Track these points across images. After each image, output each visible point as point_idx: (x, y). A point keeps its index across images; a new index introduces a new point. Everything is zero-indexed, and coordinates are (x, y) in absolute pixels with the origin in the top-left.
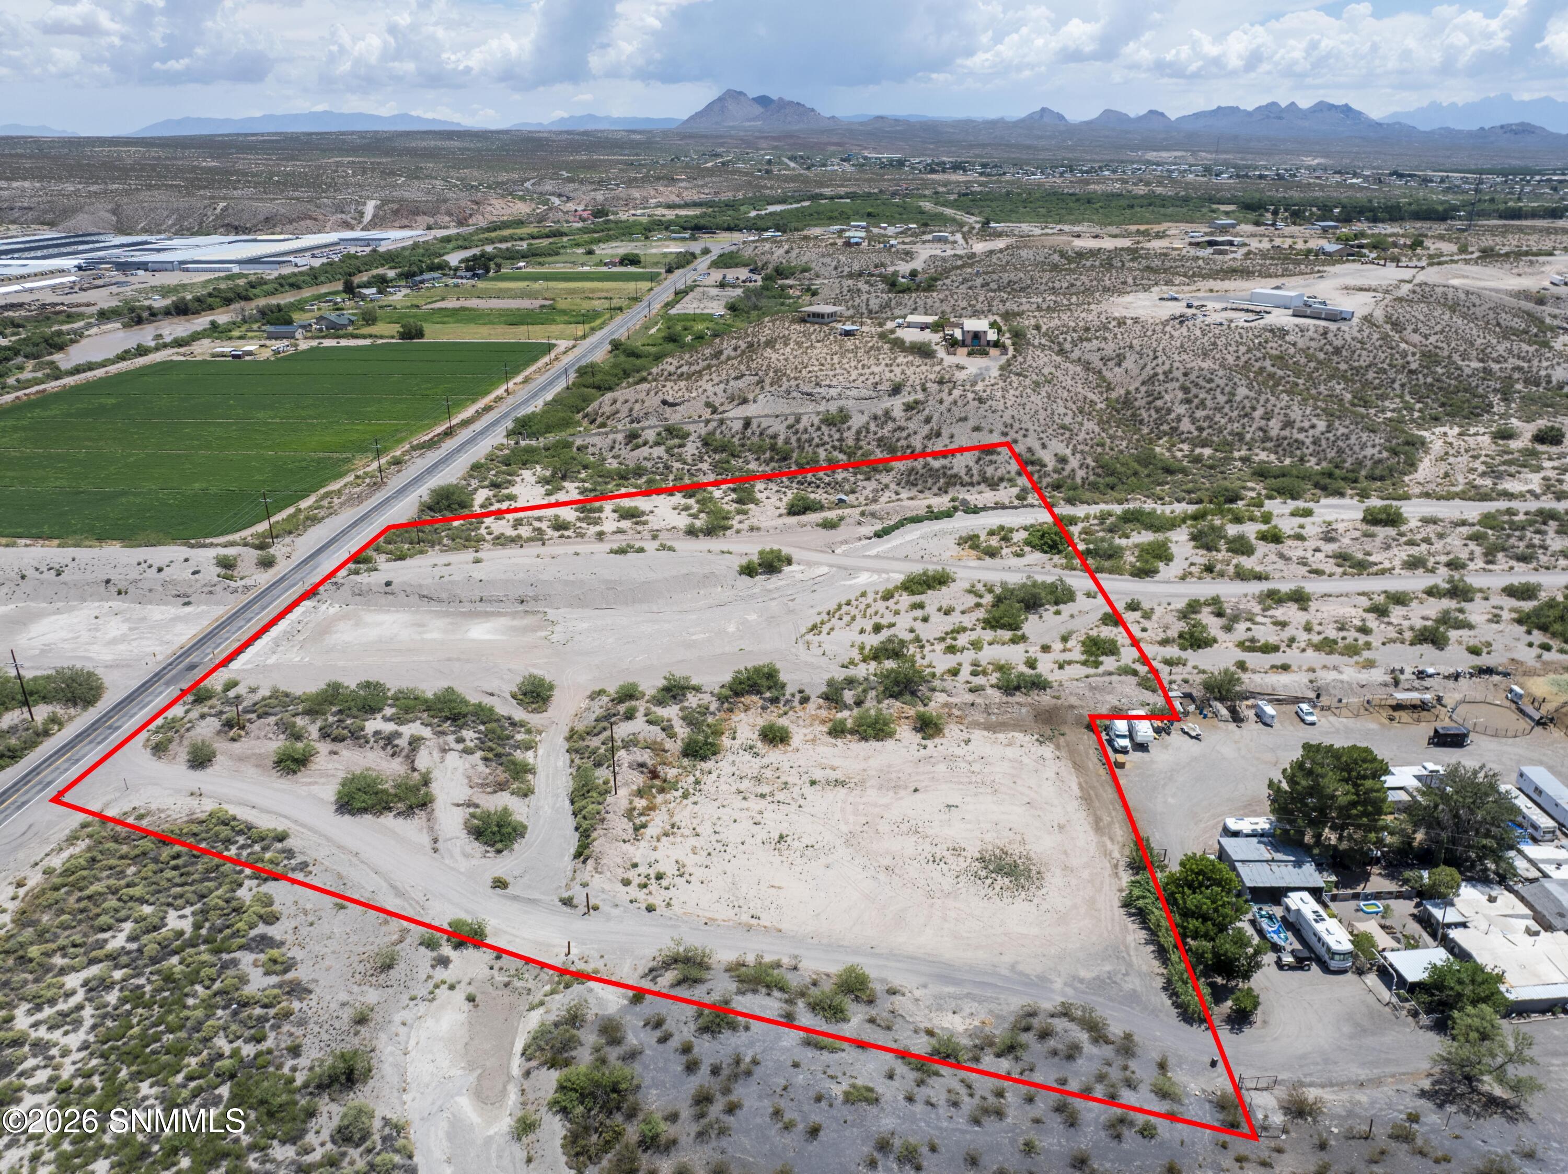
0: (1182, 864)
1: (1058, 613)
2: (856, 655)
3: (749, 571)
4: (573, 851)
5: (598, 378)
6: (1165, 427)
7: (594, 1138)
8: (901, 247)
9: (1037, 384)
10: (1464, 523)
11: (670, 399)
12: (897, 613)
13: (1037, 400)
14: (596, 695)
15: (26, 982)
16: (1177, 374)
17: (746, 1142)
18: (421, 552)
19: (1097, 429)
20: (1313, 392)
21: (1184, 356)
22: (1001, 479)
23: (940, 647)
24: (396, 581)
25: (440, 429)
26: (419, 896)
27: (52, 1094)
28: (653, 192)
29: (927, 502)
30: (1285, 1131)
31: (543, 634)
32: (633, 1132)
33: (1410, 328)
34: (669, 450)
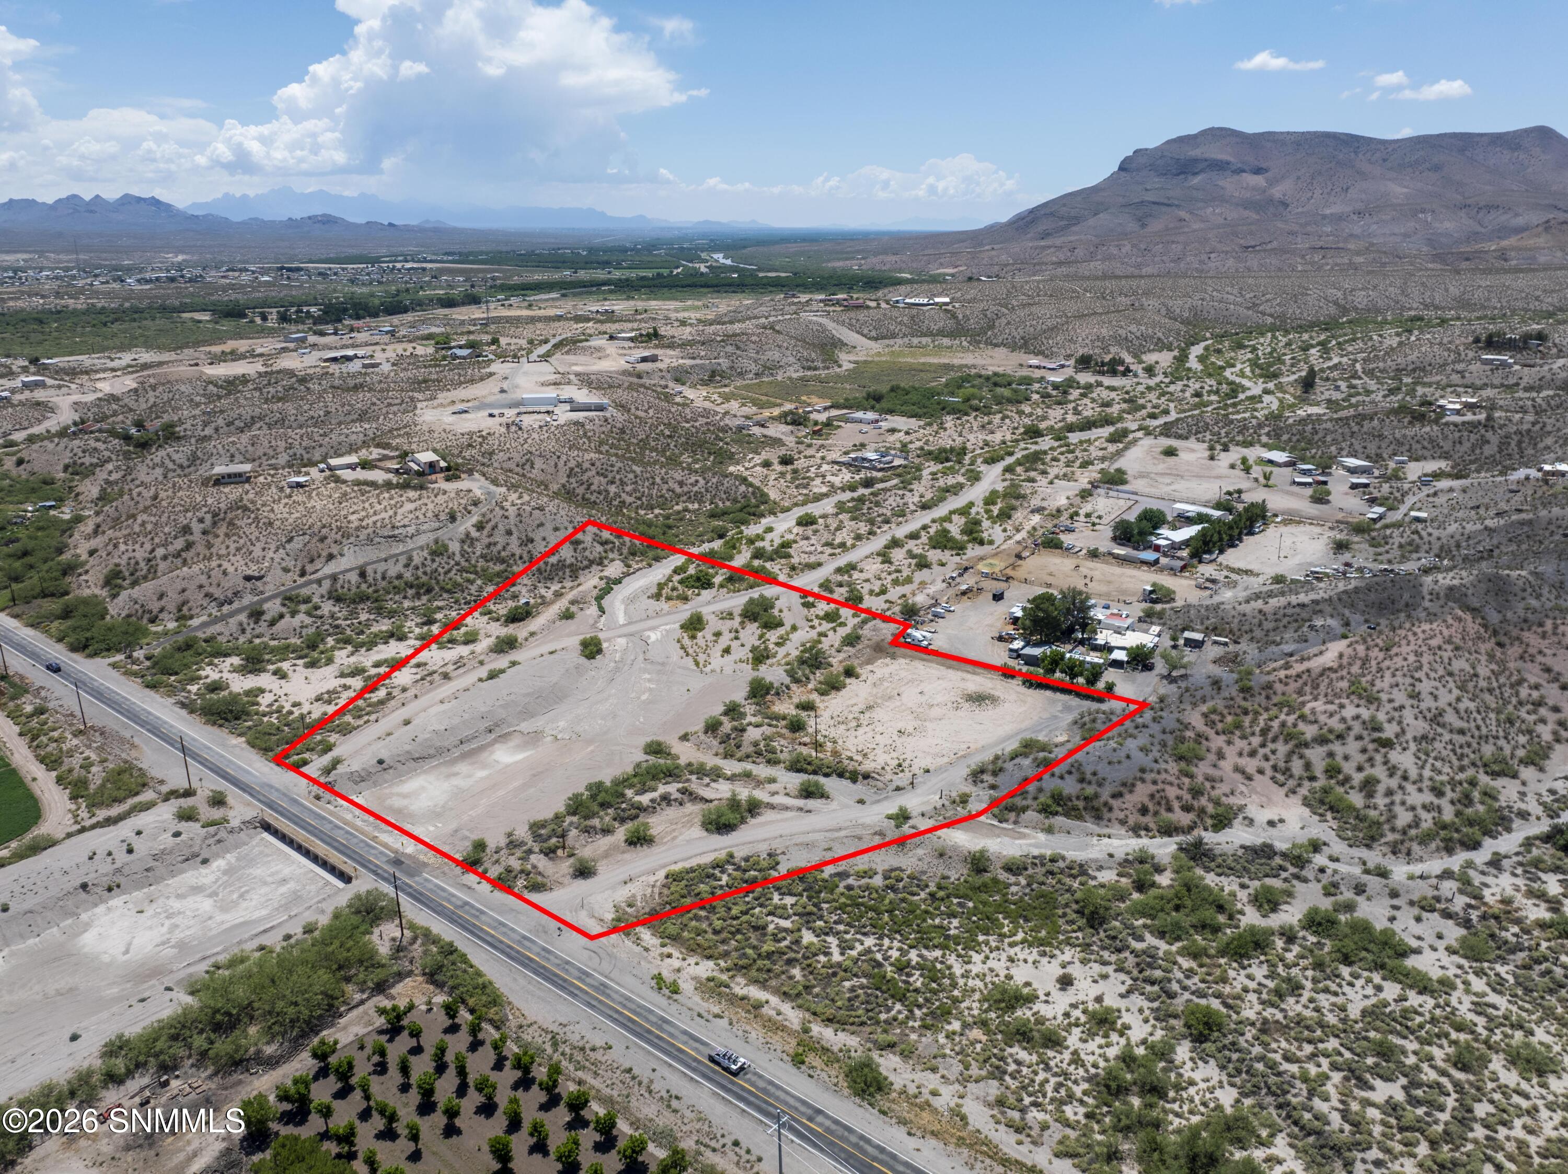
1: (781, 611)
2: (747, 665)
3: (588, 656)
4: (845, 781)
11: (255, 574)
14: (685, 738)
16: (586, 465)
22: (601, 558)
24: (384, 757)
31: (549, 739)
34: (309, 614)
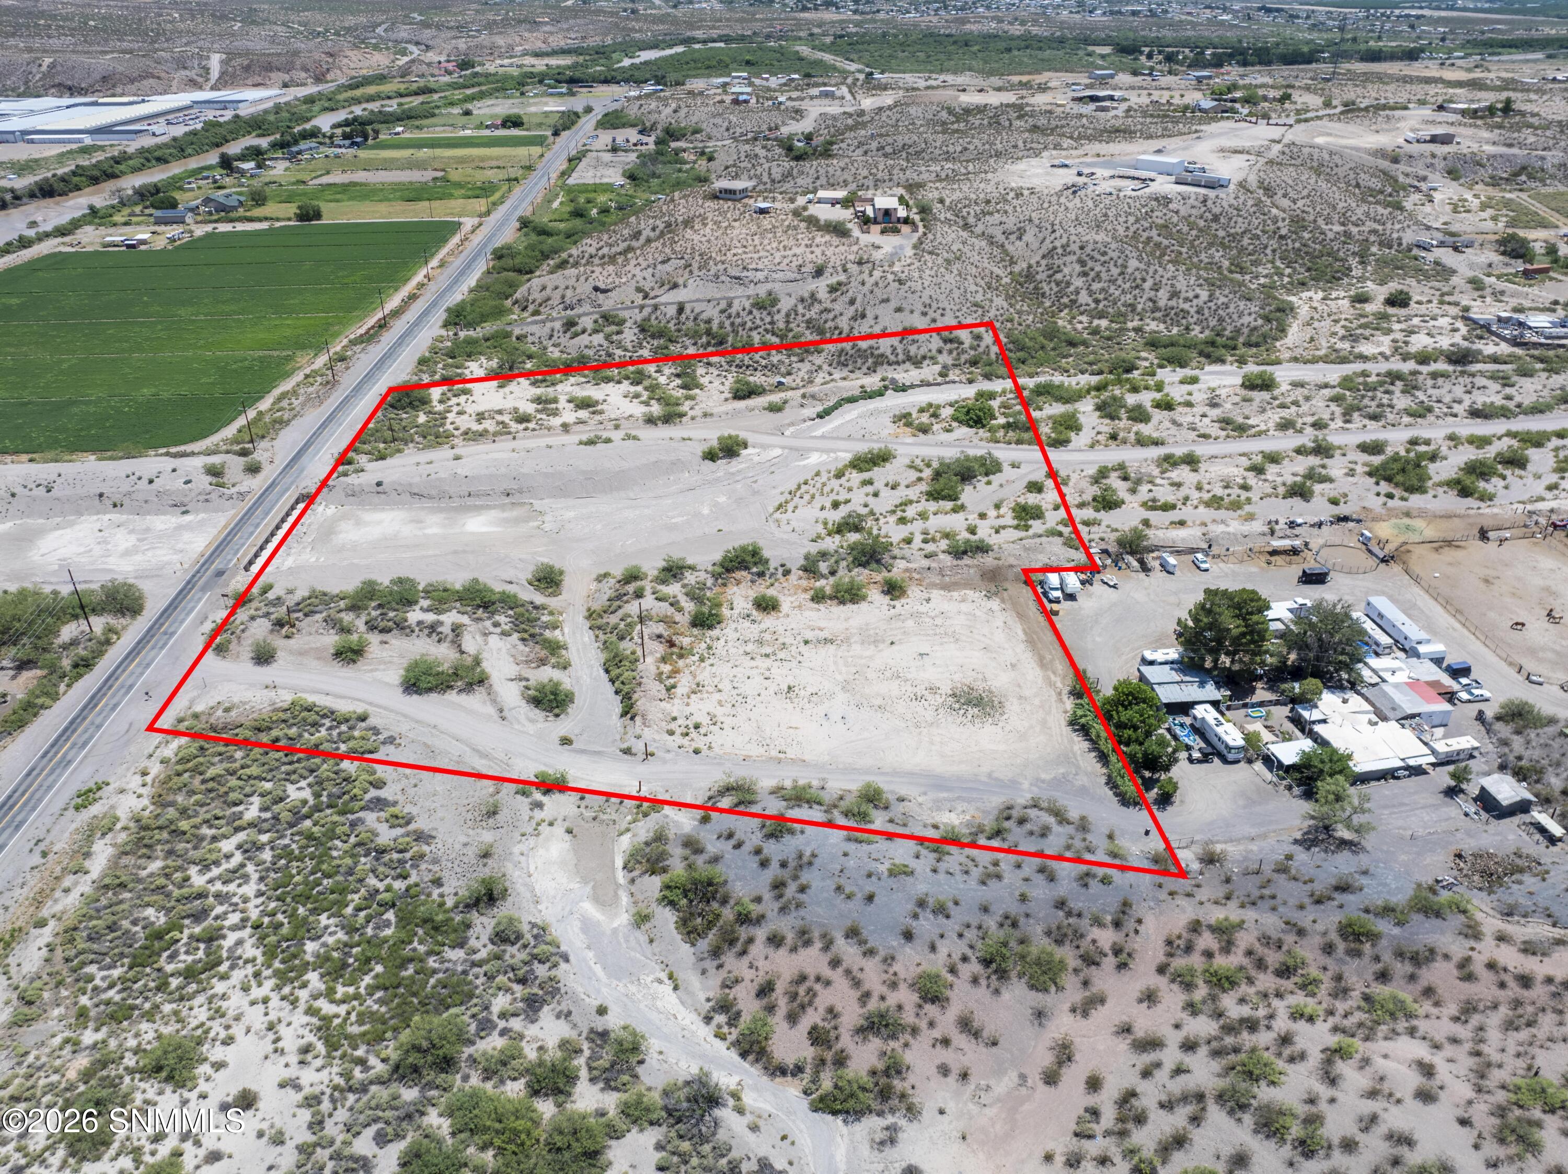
0: (1116, 689)
1: (989, 483)
2: (820, 529)
3: (711, 456)
4: (618, 709)
5: (518, 260)
6: (1065, 300)
7: (699, 920)
8: (790, 104)
9: (948, 261)
10: (1326, 386)
11: (603, 286)
12: (850, 490)
13: (951, 279)
14: (602, 577)
15: (187, 850)
16: (1074, 247)
17: (820, 910)
18: (399, 451)
19: (1005, 305)
20: (1195, 260)
21: (1080, 229)
22: (924, 358)
23: (892, 519)
24: (386, 481)
25: (371, 321)
26: (502, 756)
27: (248, 930)
28: (518, 39)
29: (860, 382)
30: (1201, 873)
31: (536, 524)
32: (728, 914)
33: (1280, 193)
34: (608, 337)
